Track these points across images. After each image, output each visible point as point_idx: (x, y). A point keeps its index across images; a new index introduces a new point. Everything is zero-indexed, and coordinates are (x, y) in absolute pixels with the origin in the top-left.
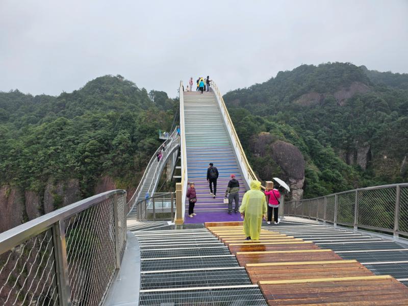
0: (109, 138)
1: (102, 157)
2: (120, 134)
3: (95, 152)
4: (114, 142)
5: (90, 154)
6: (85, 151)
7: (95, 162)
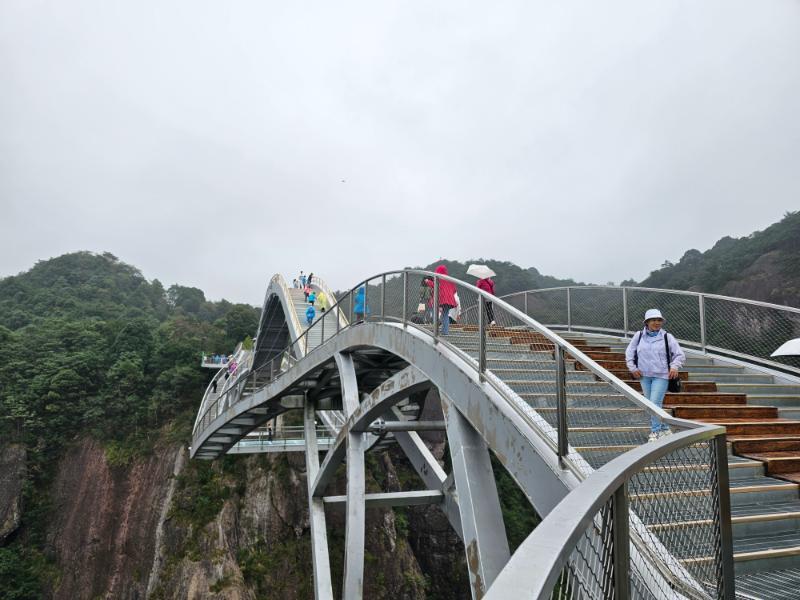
0: (99, 366)
1: (82, 402)
2: (124, 360)
3: (70, 392)
4: (109, 374)
5: (58, 395)
6: (46, 390)
7: (68, 411)
